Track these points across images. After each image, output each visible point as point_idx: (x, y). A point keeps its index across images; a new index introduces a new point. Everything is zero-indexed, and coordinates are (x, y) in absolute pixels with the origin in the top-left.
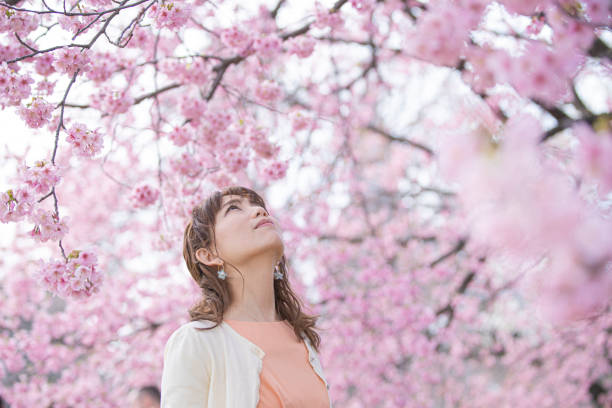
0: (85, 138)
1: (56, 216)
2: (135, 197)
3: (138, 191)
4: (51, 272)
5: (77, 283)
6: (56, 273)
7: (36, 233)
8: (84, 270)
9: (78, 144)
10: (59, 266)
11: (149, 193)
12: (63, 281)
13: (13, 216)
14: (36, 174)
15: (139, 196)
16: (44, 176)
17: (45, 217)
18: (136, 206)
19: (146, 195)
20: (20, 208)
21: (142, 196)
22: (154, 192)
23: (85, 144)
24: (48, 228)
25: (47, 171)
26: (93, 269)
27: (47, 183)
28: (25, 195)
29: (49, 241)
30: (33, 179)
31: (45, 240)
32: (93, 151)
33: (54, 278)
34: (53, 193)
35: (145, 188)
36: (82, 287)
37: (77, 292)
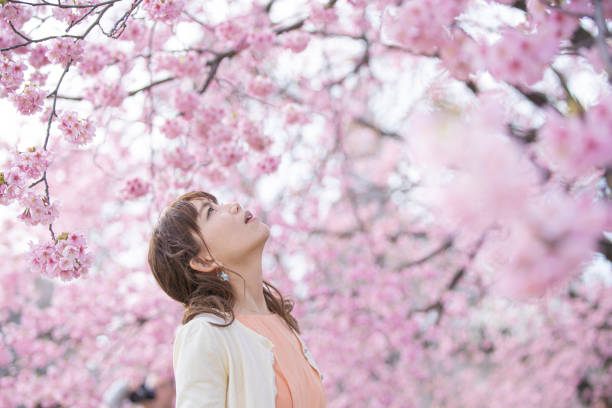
0: (77, 125)
1: (46, 200)
2: (126, 189)
3: (129, 183)
4: (40, 254)
5: (66, 263)
6: (45, 254)
7: (26, 216)
8: (72, 250)
9: (70, 132)
10: (48, 247)
11: (140, 186)
12: (51, 261)
13: (4, 199)
14: (27, 158)
15: (129, 188)
16: (35, 160)
17: (35, 200)
18: (126, 198)
19: (136, 187)
20: (11, 191)
21: (133, 189)
22: (144, 185)
23: (76, 132)
24: (38, 211)
25: (38, 156)
26: (81, 250)
27: (38, 168)
28: (16, 178)
29: (40, 225)
30: (24, 163)
31: (35, 223)
32: (85, 139)
33: (43, 260)
34: (44, 179)
35: (136, 181)
36: (70, 266)
37: (65, 272)
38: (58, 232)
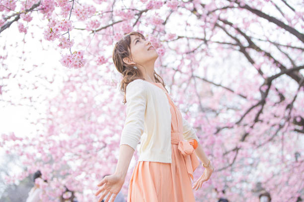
0: (81, 13)
1: (69, 39)
2: (98, 61)
3: (99, 58)
4: (66, 59)
5: (76, 62)
6: (68, 59)
7: (61, 45)
8: (78, 57)
9: (78, 15)
10: (69, 56)
11: (104, 59)
12: (70, 61)
13: (52, 38)
14: (62, 23)
15: (99, 60)
16: (65, 24)
17: (64, 39)
18: (98, 64)
20: (55, 34)
21: (101, 61)
22: (106, 59)
23: (81, 16)
24: (65, 43)
25: (66, 22)
26: (82, 57)
27: (66, 27)
28: (57, 30)
29: (66, 48)
30: (61, 25)
31: (64, 48)
32: (84, 18)
33: (67, 61)
34: (68, 32)
35: (102, 57)
36: (78, 64)
37: (76, 65)
38: (73, 51)
